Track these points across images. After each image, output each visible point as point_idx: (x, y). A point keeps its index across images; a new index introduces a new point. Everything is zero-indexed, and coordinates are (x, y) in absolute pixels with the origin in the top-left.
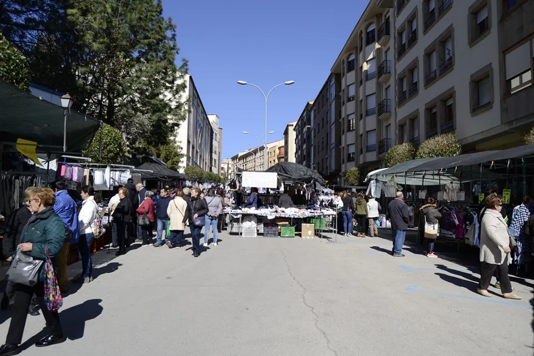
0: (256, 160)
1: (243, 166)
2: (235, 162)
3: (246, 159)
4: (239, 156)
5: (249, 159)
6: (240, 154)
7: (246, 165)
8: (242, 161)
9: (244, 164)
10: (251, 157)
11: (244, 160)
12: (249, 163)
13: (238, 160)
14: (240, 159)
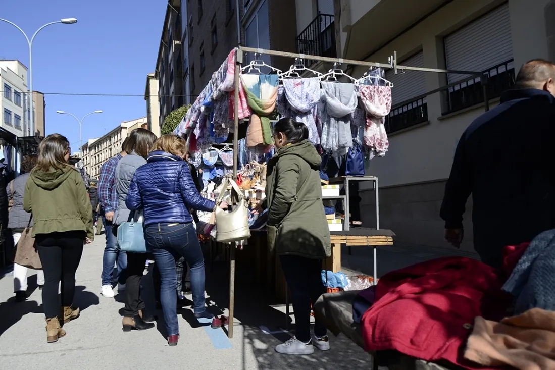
0: (112, 147)
1: (96, 157)
2: (85, 154)
3: (98, 148)
4: (89, 145)
5: (102, 147)
6: (91, 142)
7: (99, 156)
8: (94, 150)
9: (97, 155)
10: (105, 143)
11: (95, 149)
12: (102, 152)
13: (88, 150)
14: (90, 149)
